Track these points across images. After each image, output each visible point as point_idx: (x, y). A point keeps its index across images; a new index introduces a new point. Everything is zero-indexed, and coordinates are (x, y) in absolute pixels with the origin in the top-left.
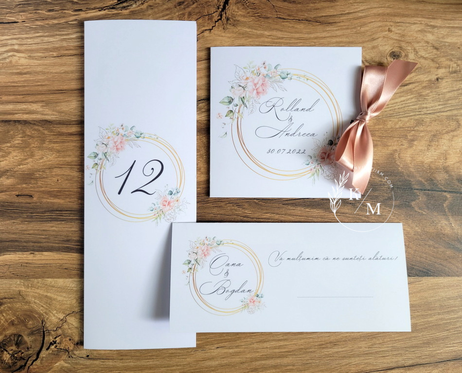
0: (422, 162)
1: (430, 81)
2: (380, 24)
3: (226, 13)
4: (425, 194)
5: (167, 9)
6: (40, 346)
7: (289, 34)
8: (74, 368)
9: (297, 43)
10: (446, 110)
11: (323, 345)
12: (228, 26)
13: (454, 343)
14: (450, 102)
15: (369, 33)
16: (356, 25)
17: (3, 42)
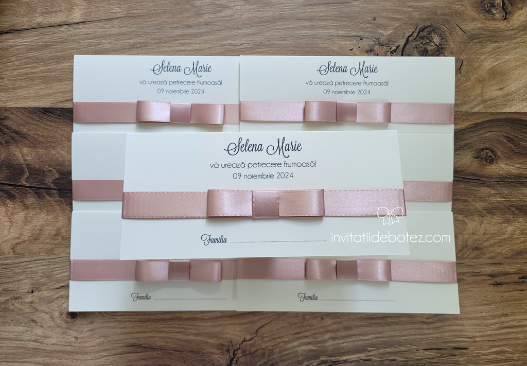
0: (48, 214)
1: (39, 291)
2: (85, 345)
3: (230, 356)
4: (46, 185)
5: (285, 360)
6: (406, 49)
7: (171, 336)
8: (374, 28)
9: (163, 328)
10: (24, 263)
11: (144, 46)
12: (227, 344)
13: (22, 45)
14: (21, 270)
15: (95, 336)
16: (108, 344)
17: (437, 331)
